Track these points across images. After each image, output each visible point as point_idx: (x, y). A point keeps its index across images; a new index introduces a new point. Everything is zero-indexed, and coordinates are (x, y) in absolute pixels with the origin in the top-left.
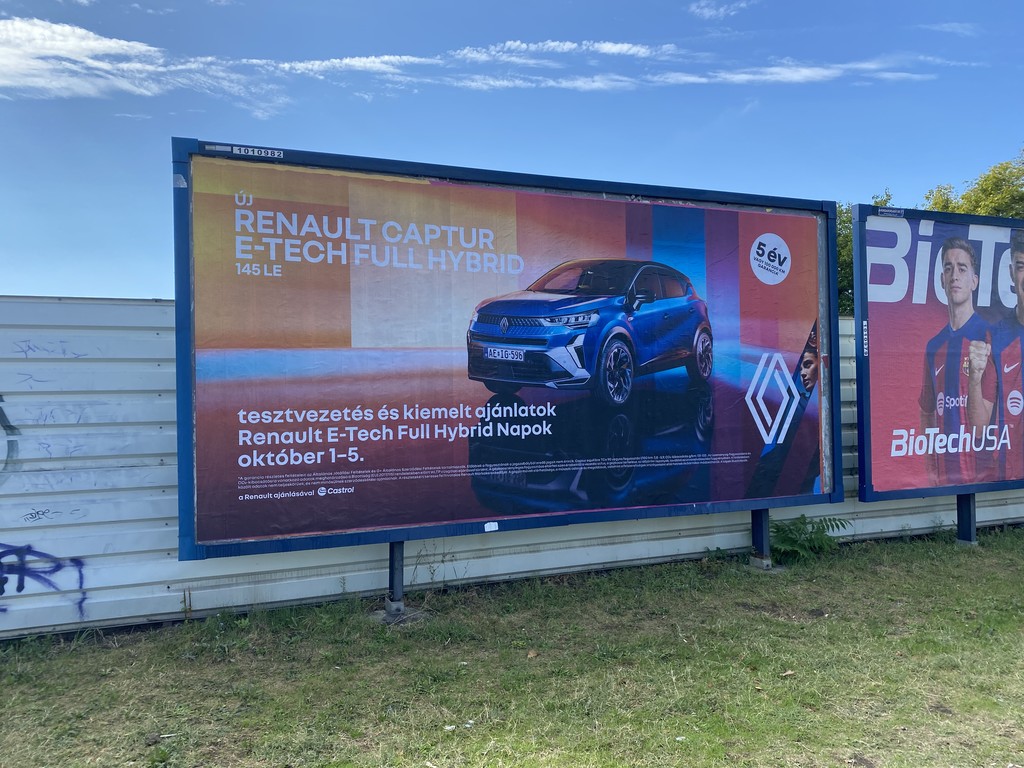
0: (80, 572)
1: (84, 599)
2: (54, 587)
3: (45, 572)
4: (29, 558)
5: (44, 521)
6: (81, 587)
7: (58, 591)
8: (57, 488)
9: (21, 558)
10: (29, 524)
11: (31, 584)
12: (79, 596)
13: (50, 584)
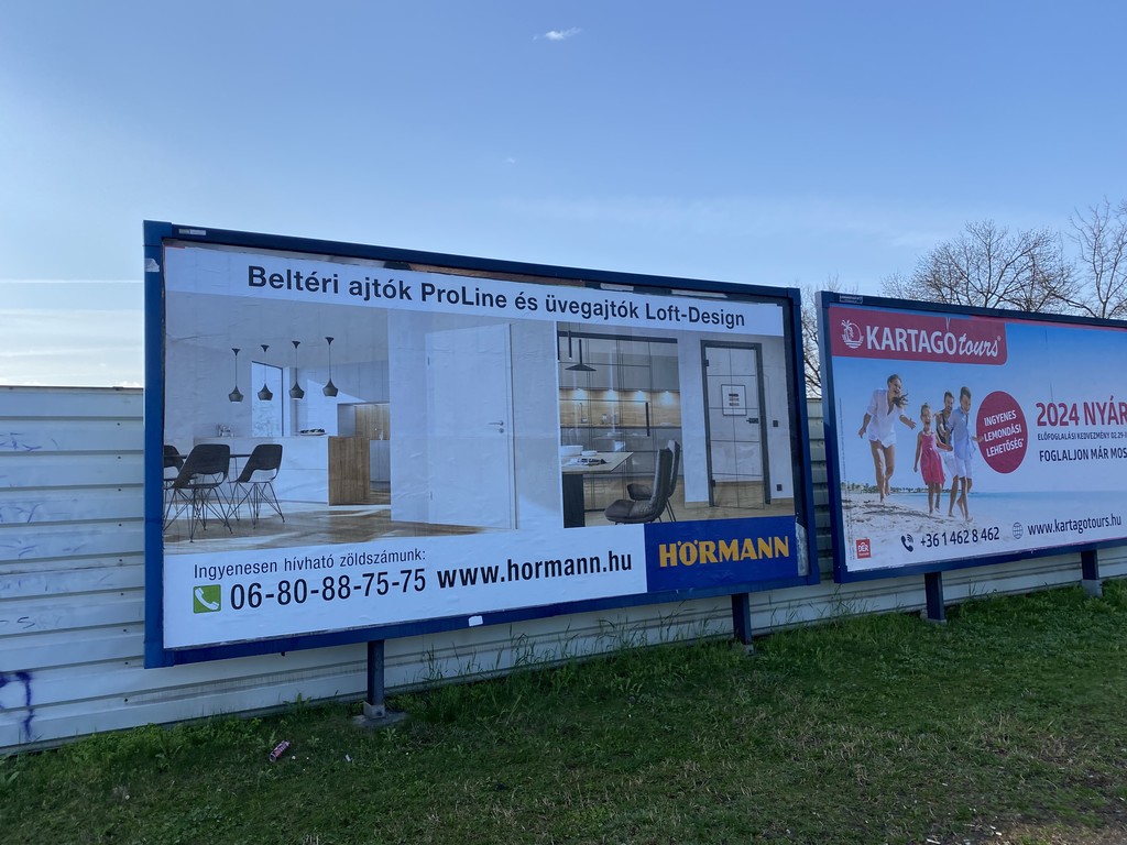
0: (27, 686)
1: (30, 717)
6: (28, 704)
7: (2, 709)
12: (25, 714)
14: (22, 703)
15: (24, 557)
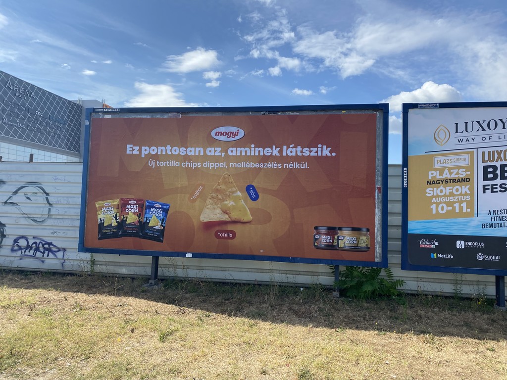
0: (64, 253)
2: (56, 256)
3: (55, 252)
4: (51, 246)
5: (55, 235)
7: (57, 258)
8: (60, 225)
9: (49, 246)
10: (52, 235)
11: (51, 255)
12: (63, 261)
14: (62, 258)
15: (65, 214)
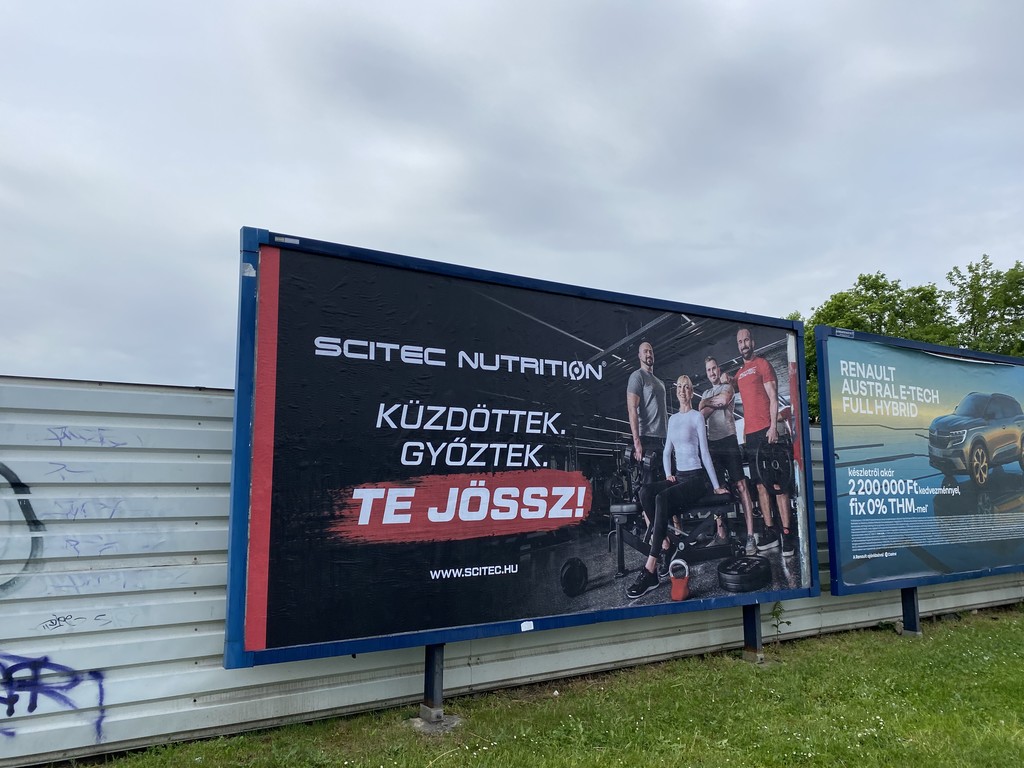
0: (101, 686)
1: (102, 718)
2: (70, 704)
3: (61, 688)
4: (44, 671)
5: (64, 629)
6: (101, 704)
7: (74, 710)
9: (36, 672)
10: (48, 632)
11: (45, 703)
12: (97, 714)
13: (66, 701)
